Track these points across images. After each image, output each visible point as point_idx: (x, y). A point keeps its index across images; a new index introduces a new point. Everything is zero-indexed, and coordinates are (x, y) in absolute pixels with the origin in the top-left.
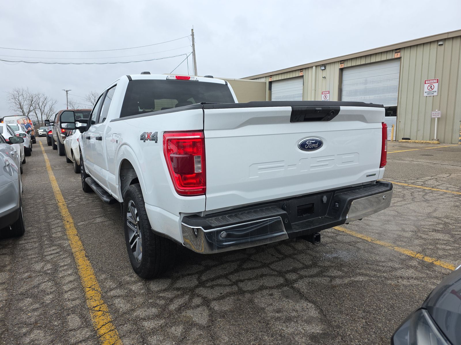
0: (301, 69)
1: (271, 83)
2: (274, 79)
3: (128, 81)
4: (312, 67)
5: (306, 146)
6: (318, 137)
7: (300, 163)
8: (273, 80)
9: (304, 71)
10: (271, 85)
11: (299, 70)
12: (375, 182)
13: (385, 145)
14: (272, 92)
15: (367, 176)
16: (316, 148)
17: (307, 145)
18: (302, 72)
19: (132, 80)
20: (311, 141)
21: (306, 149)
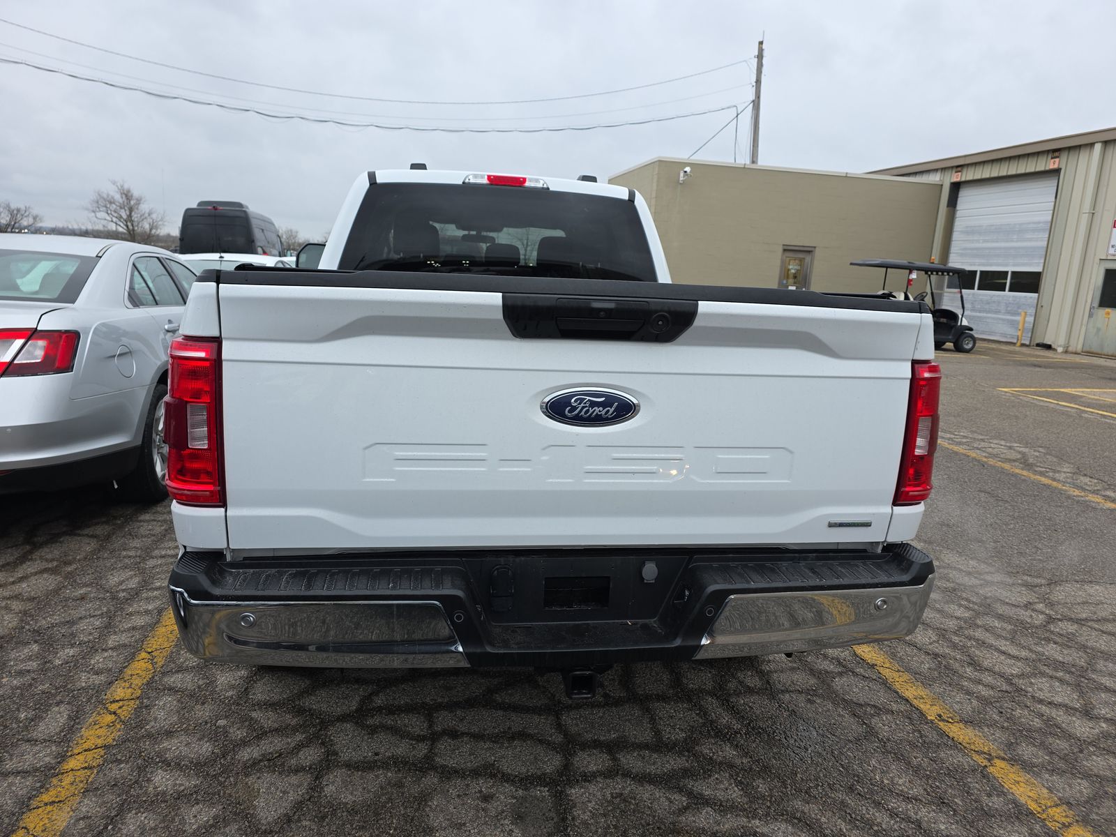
0: (1055, 151)
1: (956, 187)
2: (969, 175)
3: (367, 185)
4: (1092, 145)
5: (569, 412)
6: (622, 387)
7: (545, 458)
8: (963, 179)
9: (1064, 155)
10: (958, 194)
11: (1048, 152)
12: (880, 547)
13: (917, 433)
14: (958, 214)
15: (831, 525)
16: (607, 419)
17: (574, 408)
18: (1057, 160)
19: (376, 183)
20: (588, 398)
21: (569, 418)
